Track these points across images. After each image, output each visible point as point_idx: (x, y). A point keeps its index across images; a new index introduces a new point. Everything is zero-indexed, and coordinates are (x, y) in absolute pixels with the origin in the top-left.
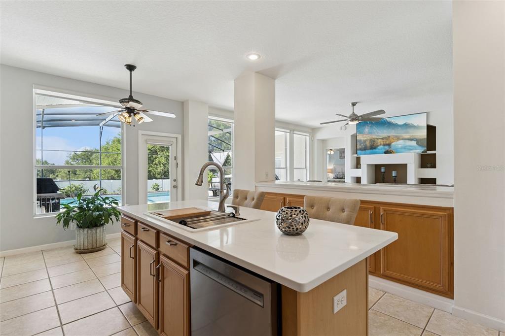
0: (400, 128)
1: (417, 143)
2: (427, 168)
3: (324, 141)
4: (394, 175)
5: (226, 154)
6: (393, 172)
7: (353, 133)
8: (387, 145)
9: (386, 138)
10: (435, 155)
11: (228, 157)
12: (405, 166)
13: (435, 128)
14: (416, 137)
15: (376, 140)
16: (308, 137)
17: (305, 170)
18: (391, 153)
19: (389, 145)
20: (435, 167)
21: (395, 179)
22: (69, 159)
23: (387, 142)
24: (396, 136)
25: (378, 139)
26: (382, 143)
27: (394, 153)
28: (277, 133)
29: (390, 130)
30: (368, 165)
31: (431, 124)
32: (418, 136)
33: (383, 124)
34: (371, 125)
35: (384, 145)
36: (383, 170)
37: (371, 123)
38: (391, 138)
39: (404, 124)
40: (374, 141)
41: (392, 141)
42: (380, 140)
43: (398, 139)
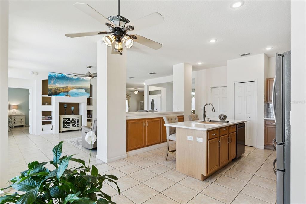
1: (86, 91)
9: (65, 87)
12: (77, 104)
15: (58, 88)
19: (67, 92)
23: (66, 90)
25: (60, 88)
26: (63, 91)
32: (86, 86)
33: (63, 78)
34: (55, 79)
35: (64, 92)
36: (65, 106)
37: (55, 77)
38: (68, 87)
39: (78, 78)
40: (57, 89)
41: (69, 89)
42: (61, 89)
43: (73, 88)
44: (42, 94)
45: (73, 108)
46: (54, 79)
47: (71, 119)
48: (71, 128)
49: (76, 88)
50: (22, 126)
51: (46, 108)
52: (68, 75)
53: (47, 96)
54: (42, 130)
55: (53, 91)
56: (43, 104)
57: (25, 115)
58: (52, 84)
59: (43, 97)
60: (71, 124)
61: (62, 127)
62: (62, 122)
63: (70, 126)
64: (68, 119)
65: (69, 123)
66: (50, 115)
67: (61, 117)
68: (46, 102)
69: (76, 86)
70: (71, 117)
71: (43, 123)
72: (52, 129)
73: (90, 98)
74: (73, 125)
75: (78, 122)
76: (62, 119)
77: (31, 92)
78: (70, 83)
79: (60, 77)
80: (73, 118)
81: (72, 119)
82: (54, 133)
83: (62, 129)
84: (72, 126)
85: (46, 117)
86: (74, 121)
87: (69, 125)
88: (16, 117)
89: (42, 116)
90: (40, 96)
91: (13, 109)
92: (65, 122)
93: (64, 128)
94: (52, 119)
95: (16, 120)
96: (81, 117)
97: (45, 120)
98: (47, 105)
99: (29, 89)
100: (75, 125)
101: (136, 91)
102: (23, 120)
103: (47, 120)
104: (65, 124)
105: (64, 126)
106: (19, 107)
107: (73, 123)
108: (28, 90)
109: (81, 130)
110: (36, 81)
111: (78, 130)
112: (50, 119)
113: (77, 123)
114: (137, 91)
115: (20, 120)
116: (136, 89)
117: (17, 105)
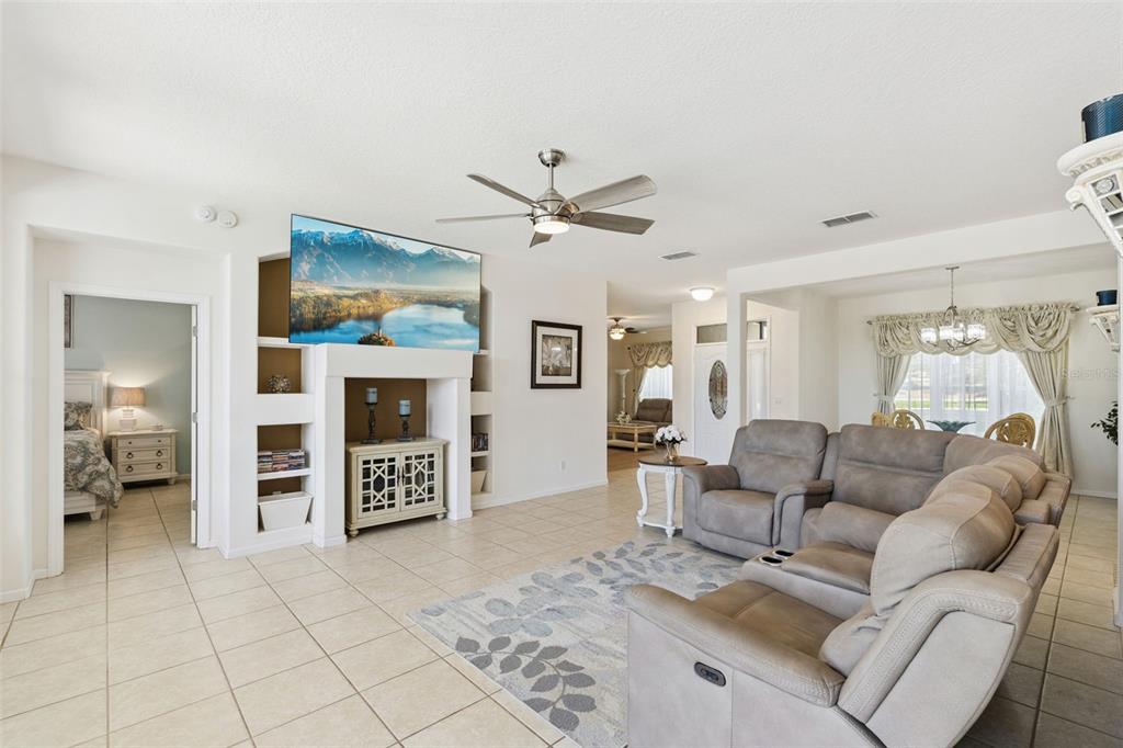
0: (413, 266)
1: (466, 318)
4: (404, 410)
6: (403, 402)
8: (368, 318)
9: (367, 295)
14: (465, 297)
15: (334, 299)
18: (381, 344)
19: (376, 318)
21: (405, 423)
23: (371, 311)
24: (401, 292)
25: (340, 297)
26: (354, 311)
27: (390, 344)
29: (379, 270)
32: (468, 293)
33: (359, 249)
34: (320, 251)
35: (360, 318)
36: (372, 398)
37: (321, 244)
38: (382, 295)
39: (429, 254)
40: (328, 304)
41: (387, 305)
42: (346, 302)
43: (407, 299)
44: (261, 334)
45: (405, 407)
46: (315, 253)
47: (400, 464)
48: (401, 511)
49: (420, 302)
50: (162, 483)
51: (280, 409)
52: (383, 238)
53: (282, 342)
54: (261, 527)
55: (308, 312)
56: (265, 386)
57: (176, 434)
58: (303, 277)
59: (262, 350)
60: (400, 490)
61: (361, 506)
62: (361, 481)
63: (396, 501)
64: (385, 466)
65: (392, 483)
66: (298, 446)
67: (354, 457)
68: (278, 374)
69: (417, 292)
70: (398, 452)
71: (266, 489)
72: (308, 519)
73: (481, 356)
74: (408, 494)
75: (431, 477)
76: (361, 467)
77: (202, 320)
78: (391, 274)
79: (345, 245)
80: (407, 458)
81: (404, 463)
82: (320, 543)
83: (362, 520)
84: (404, 500)
85: (281, 456)
86: (413, 474)
87: (392, 496)
88: (136, 443)
89: (260, 449)
90: (252, 341)
91: (125, 408)
92: (372, 479)
93: (368, 509)
94: (307, 465)
95: (137, 457)
96: (445, 447)
97: (275, 470)
98: (284, 392)
99: (190, 306)
100: (420, 490)
101: (617, 326)
102: (168, 456)
103: (285, 469)
104: (372, 492)
105: (366, 500)
106: (147, 398)
107: (409, 481)
108: (186, 310)
109: (445, 516)
110: (228, 258)
111: (432, 518)
112: (299, 466)
113: (426, 484)
114: (623, 330)
115: (152, 456)
116: (617, 320)
117: (142, 390)
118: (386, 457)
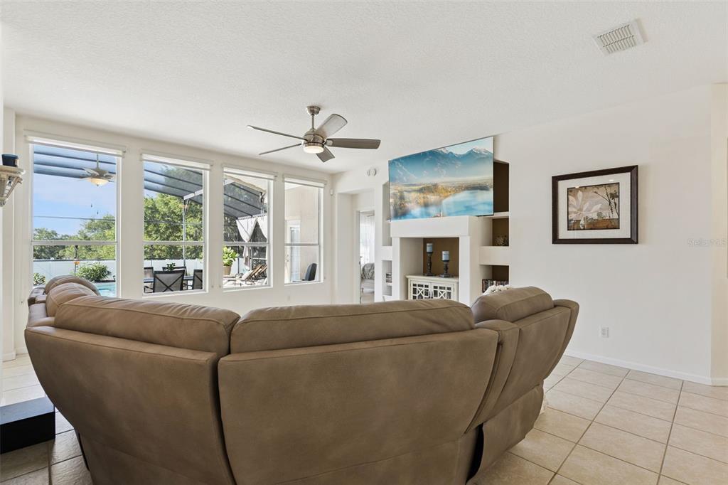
0: (459, 163)
2: (499, 245)
3: (353, 197)
4: (444, 258)
5: (253, 220)
6: (443, 252)
7: (384, 182)
9: (429, 187)
10: (506, 220)
11: (257, 226)
12: (455, 241)
13: (506, 166)
16: (322, 190)
17: (317, 247)
20: (508, 245)
21: (446, 265)
22: (83, 228)
24: (453, 183)
28: (288, 186)
29: (436, 169)
30: (402, 239)
31: (501, 158)
36: (429, 249)
38: (440, 187)
43: (458, 188)
62: (412, 294)
64: (424, 289)
67: (409, 281)
70: (430, 282)
76: (412, 287)
78: (445, 171)
80: (435, 287)
81: (433, 289)
118: (424, 284)
